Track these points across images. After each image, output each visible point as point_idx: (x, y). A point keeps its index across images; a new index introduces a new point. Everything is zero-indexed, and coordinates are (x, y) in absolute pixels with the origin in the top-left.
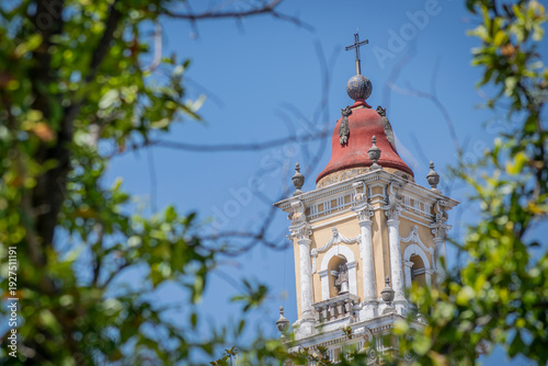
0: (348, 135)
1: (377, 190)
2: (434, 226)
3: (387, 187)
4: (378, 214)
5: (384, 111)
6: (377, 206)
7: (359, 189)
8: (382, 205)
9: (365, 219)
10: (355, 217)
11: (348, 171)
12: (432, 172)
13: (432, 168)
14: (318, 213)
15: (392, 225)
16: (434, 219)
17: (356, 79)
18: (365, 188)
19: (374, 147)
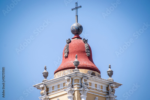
0: (68, 53)
1: (77, 81)
2: (107, 96)
3: (82, 79)
4: (76, 92)
5: (87, 41)
6: (76, 89)
7: (68, 80)
8: (78, 88)
9: (70, 95)
10: (66, 94)
11: (66, 71)
12: (109, 70)
13: (110, 67)
14: (52, 91)
15: (83, 98)
16: (108, 93)
17: (75, 25)
18: (71, 80)
19: (76, 60)
